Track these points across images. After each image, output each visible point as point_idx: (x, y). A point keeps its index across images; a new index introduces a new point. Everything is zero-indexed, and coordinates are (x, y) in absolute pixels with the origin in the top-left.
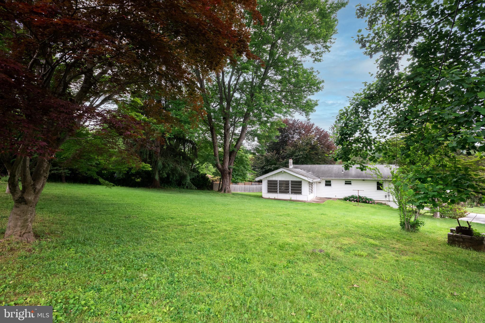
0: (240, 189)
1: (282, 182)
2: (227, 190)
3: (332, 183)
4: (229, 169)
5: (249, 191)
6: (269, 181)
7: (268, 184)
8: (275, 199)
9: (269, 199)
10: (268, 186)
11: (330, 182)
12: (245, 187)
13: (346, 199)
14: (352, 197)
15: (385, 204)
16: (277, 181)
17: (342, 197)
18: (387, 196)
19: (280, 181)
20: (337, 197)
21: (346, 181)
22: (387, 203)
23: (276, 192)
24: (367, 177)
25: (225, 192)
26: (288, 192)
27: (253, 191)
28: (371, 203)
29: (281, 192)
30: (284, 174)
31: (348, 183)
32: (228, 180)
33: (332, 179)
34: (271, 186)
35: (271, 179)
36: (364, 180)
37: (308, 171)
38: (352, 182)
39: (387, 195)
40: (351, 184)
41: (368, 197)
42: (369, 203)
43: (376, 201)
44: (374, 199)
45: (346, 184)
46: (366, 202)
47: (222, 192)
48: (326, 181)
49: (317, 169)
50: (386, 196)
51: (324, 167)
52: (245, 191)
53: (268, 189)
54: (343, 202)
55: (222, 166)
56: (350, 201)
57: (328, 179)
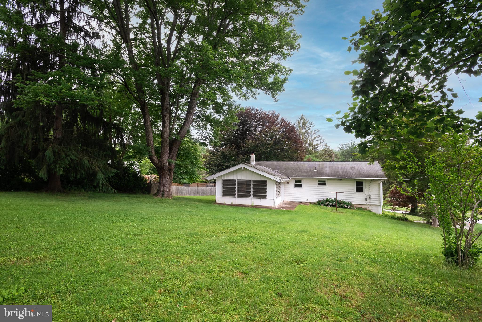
0: (189, 191)
1: (241, 182)
2: (166, 194)
3: (303, 183)
4: (169, 164)
5: (202, 194)
6: (224, 181)
7: (224, 184)
8: (232, 205)
9: (225, 205)
10: (224, 188)
11: (300, 182)
13: (319, 203)
14: (328, 200)
15: (365, 209)
16: (235, 181)
17: (315, 200)
18: (368, 199)
19: (238, 181)
20: (308, 201)
21: (319, 181)
22: (367, 207)
23: (233, 195)
24: (344, 176)
25: (162, 196)
26: (249, 196)
27: (206, 194)
28: (350, 208)
29: (240, 196)
30: (244, 172)
31: (322, 183)
32: (168, 180)
33: (303, 179)
34: (228, 188)
35: (227, 178)
36: (341, 180)
37: (274, 168)
38: (327, 183)
39: (368, 197)
40: (325, 184)
41: (346, 201)
42: (347, 208)
43: (355, 206)
44: (353, 203)
45: (319, 184)
46: (344, 207)
47: (158, 197)
48: (296, 182)
49: (284, 166)
50: (366, 199)
51: (293, 164)
52: (195, 194)
53: (223, 191)
54: (316, 208)
55: (159, 160)
56: (325, 205)
57: (298, 178)
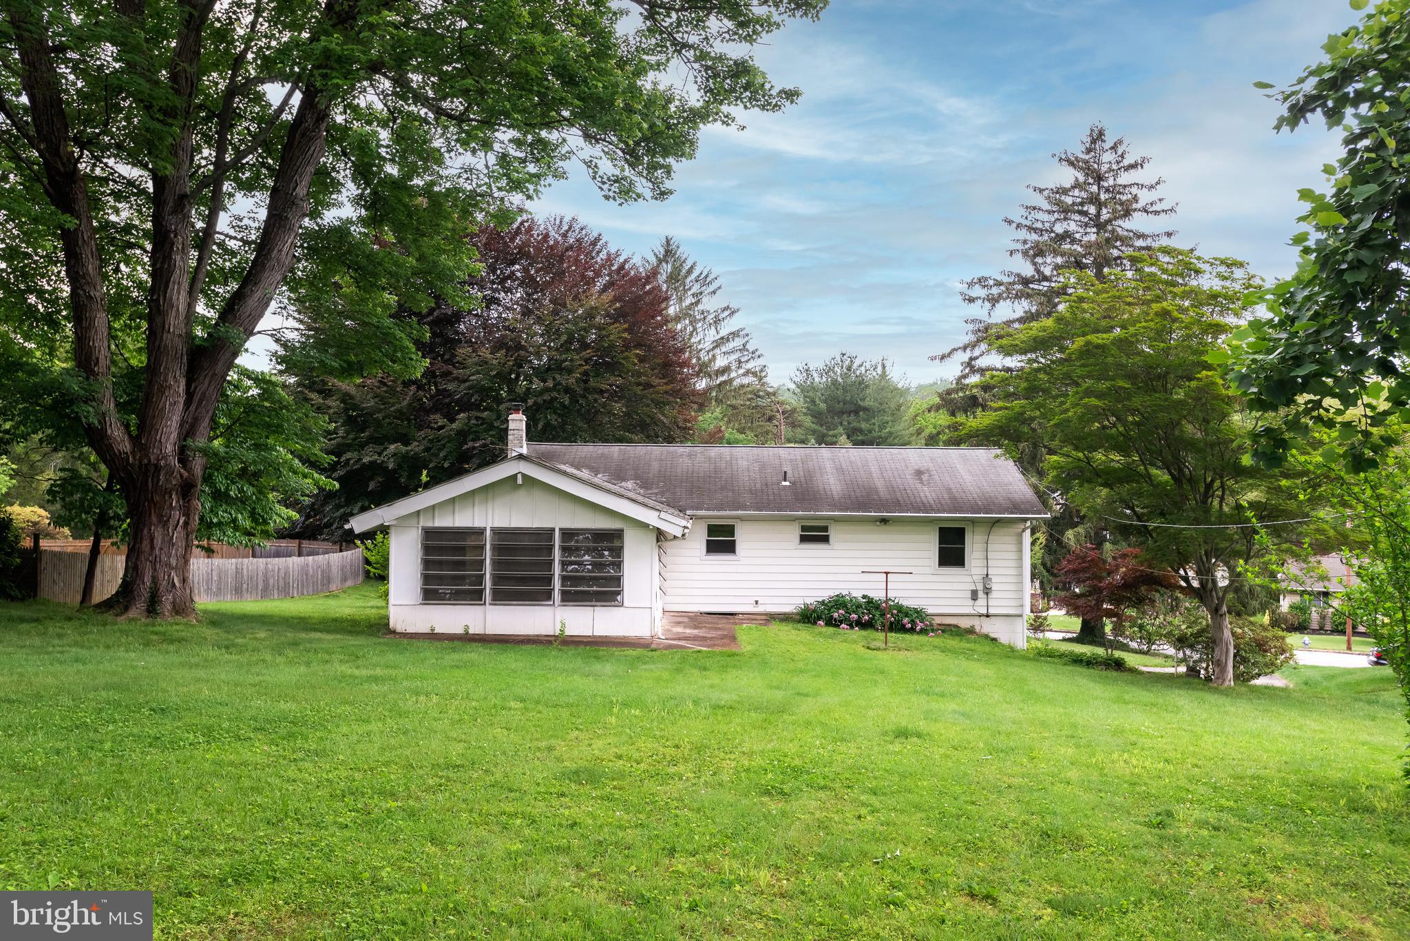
1: (508, 541)
2: (167, 600)
3: (744, 538)
4: (183, 461)
5: (266, 593)
6: (430, 535)
7: (427, 549)
8: (468, 639)
9: (433, 637)
10: (427, 564)
11: (730, 530)
12: (238, 572)
13: (808, 617)
14: (839, 602)
15: (971, 631)
16: (480, 532)
17: (789, 606)
18: (981, 594)
19: (497, 532)
20: (760, 609)
21: (804, 528)
22: (976, 623)
23: (475, 596)
24: (897, 505)
25: (152, 608)
26: (548, 596)
28: (923, 631)
29: (501, 597)
30: (522, 493)
31: (815, 535)
32: (178, 535)
33: (741, 519)
34: (439, 565)
35: (443, 521)
36: (884, 521)
37: (618, 475)
38: (833, 533)
39: (980, 587)
40: (825, 539)
41: (909, 603)
42: (912, 630)
43: (938, 620)
44: (930, 611)
45: (804, 539)
46: (902, 629)
47: (132, 613)
48: (712, 530)
49: (655, 466)
50: (974, 595)
51: (690, 455)
52: (238, 591)
53: (426, 579)
54: (804, 634)
55: (135, 440)
56: (831, 622)
57: (722, 516)
